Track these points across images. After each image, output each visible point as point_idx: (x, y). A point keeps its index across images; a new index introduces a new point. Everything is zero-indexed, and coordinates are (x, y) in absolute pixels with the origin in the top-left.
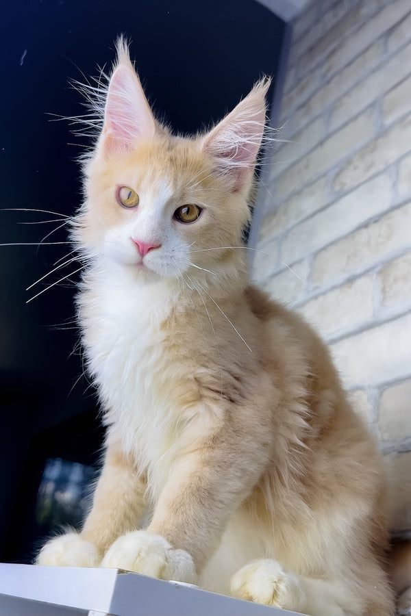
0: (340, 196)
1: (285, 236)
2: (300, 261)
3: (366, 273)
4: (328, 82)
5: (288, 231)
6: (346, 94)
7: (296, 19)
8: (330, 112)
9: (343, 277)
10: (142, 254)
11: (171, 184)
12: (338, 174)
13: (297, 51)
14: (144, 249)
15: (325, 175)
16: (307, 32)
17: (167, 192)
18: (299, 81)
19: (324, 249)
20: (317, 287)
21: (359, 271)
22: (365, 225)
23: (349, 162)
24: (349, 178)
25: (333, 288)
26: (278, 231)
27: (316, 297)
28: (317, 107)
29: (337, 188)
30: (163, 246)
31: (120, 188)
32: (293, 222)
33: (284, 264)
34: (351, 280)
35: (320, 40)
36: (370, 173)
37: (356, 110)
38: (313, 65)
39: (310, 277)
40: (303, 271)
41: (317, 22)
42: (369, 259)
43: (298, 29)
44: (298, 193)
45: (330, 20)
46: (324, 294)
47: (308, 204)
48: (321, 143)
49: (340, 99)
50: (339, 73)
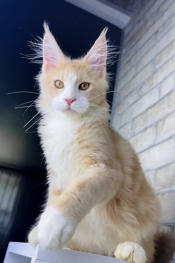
0: (141, 97)
1: (123, 113)
2: (128, 123)
3: (150, 126)
4: (137, 53)
5: (124, 111)
6: (143, 57)
7: (125, 28)
8: (137, 64)
9: (143, 128)
10: (69, 104)
11: (76, 75)
12: (140, 89)
13: (126, 40)
14: (70, 102)
15: (136, 89)
16: (129, 33)
17: (75, 78)
18: (127, 52)
19: (136, 117)
20: (134, 132)
21: (148, 125)
22: (150, 108)
23: (144, 83)
24: (145, 89)
25: (140, 132)
26: (121, 111)
27: (134, 136)
28: (133, 62)
29: (140, 93)
30: (77, 100)
31: (55, 82)
32: (126, 107)
33: (123, 124)
34: (145, 129)
35: (134, 36)
36: (152, 87)
37: (146, 63)
38: (131, 46)
39: (132, 128)
40: (129, 126)
41: (132, 29)
42: (151, 121)
43: (126, 32)
44: (127, 96)
45: (137, 28)
46: (136, 135)
47: (130, 100)
48: (134, 77)
49: (140, 59)
50: (140, 48)
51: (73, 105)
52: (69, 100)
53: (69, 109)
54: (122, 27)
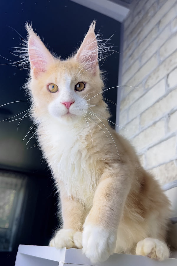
0: (147, 91)
1: (129, 109)
2: (136, 118)
4: (139, 45)
5: (130, 107)
6: (146, 49)
7: (124, 21)
8: (141, 57)
9: (151, 122)
10: (68, 108)
12: (146, 82)
14: (68, 105)
15: (141, 83)
16: (129, 26)
18: (128, 46)
19: (144, 112)
20: (143, 127)
21: (157, 119)
22: (158, 101)
23: (149, 77)
24: (151, 83)
25: (149, 127)
26: (126, 107)
27: (143, 131)
29: (146, 87)
30: (75, 102)
31: (48, 86)
32: (131, 103)
33: (130, 119)
34: (155, 123)
35: (134, 29)
36: (158, 80)
37: (150, 55)
38: (132, 39)
39: (140, 124)
40: (137, 121)
43: (126, 25)
46: (146, 129)
47: (136, 95)
48: (139, 70)
49: (144, 52)
50: (143, 41)
51: (71, 108)
52: (67, 103)
53: (68, 113)
54: (121, 20)
